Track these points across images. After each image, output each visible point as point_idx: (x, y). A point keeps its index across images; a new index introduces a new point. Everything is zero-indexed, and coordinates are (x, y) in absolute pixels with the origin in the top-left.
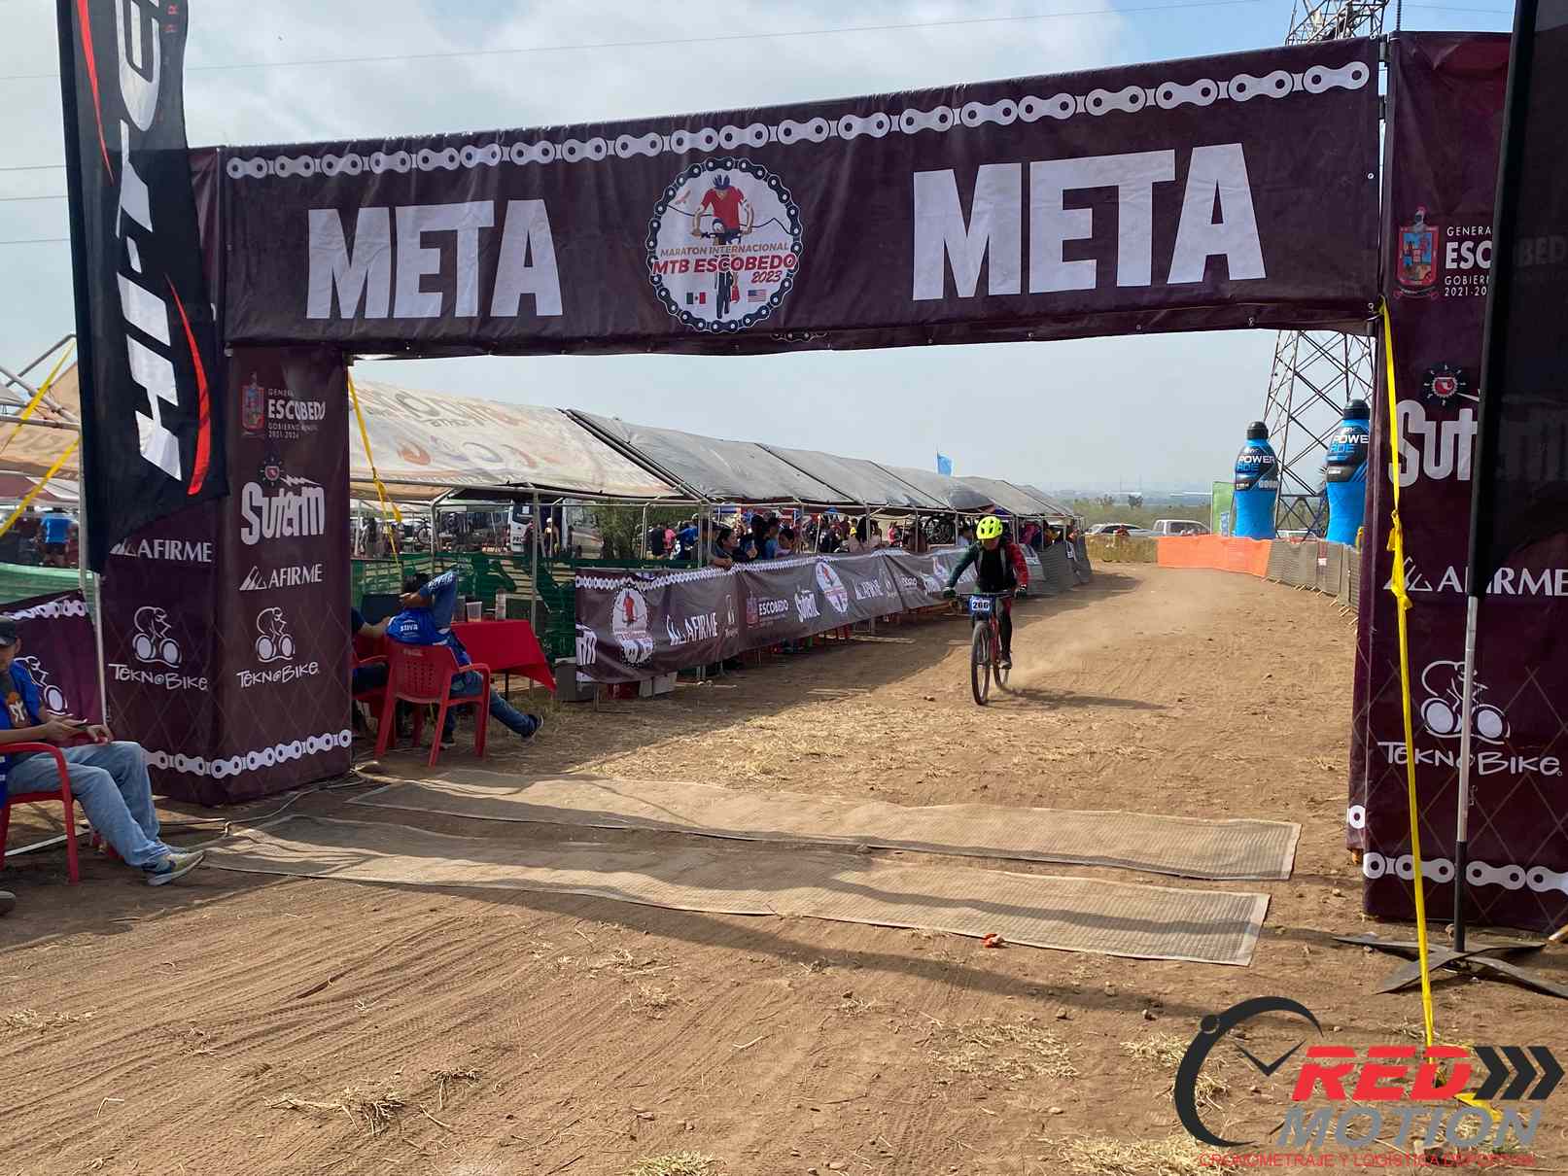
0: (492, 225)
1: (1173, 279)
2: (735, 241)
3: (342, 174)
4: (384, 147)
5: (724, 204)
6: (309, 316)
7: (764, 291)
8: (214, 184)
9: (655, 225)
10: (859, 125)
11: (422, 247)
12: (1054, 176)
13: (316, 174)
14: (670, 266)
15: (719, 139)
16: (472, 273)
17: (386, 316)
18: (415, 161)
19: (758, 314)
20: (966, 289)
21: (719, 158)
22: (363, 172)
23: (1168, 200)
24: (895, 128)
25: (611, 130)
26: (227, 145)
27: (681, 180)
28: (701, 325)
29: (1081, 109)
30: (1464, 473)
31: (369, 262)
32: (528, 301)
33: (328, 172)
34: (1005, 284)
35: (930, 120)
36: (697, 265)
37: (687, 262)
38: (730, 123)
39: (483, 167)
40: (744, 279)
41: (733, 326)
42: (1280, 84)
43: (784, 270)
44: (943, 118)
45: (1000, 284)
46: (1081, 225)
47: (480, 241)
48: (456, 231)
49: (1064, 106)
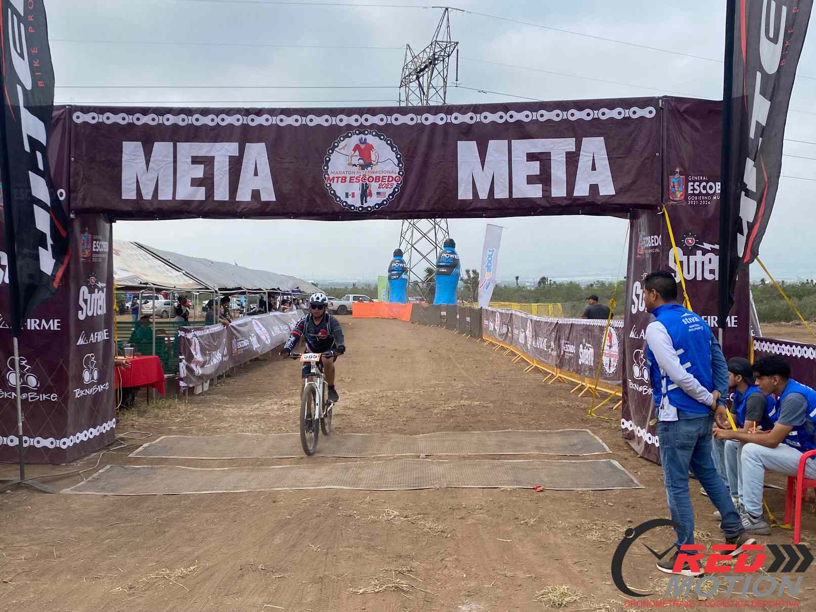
0: (238, 155)
1: (576, 194)
2: (369, 169)
3: (146, 125)
4: (172, 112)
5: (364, 151)
6: (123, 198)
7: (384, 193)
8: (64, 125)
9: (328, 159)
10: (432, 119)
11: (192, 164)
12: (522, 147)
13: (129, 124)
14: (336, 179)
15: (362, 120)
16: (225, 179)
17: (170, 198)
18: (191, 120)
19: (382, 203)
20: (483, 195)
21: (362, 129)
22: (158, 124)
23: (572, 159)
24: (449, 121)
25: (304, 112)
26: (73, 104)
27: (342, 139)
28: (353, 208)
29: (535, 118)
30: (699, 278)
31: (160, 169)
32: (256, 194)
33: (137, 123)
34: (501, 194)
35: (466, 118)
36: (350, 179)
37: (346, 178)
38: (367, 113)
39: (231, 126)
40: (374, 187)
41: (369, 209)
42: (620, 113)
43: (395, 183)
44: (472, 118)
45: (498, 194)
46: (535, 168)
47: (229, 162)
48: (213, 158)
49: (527, 116)
